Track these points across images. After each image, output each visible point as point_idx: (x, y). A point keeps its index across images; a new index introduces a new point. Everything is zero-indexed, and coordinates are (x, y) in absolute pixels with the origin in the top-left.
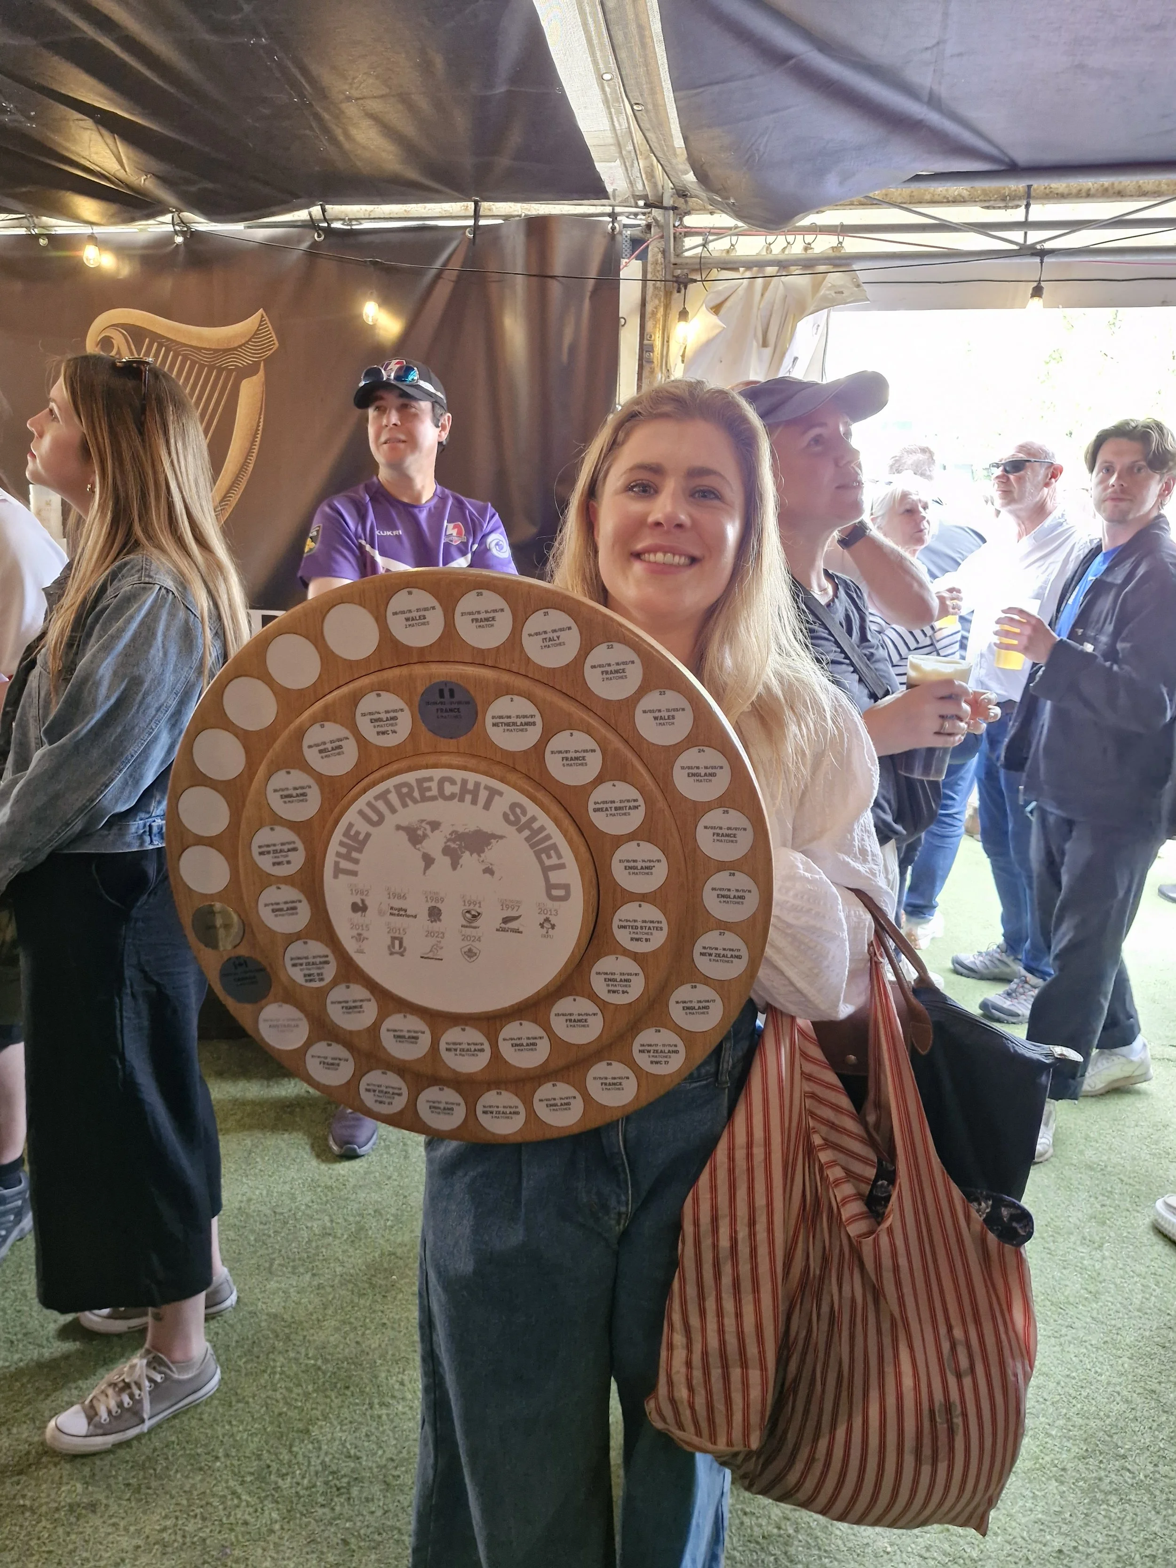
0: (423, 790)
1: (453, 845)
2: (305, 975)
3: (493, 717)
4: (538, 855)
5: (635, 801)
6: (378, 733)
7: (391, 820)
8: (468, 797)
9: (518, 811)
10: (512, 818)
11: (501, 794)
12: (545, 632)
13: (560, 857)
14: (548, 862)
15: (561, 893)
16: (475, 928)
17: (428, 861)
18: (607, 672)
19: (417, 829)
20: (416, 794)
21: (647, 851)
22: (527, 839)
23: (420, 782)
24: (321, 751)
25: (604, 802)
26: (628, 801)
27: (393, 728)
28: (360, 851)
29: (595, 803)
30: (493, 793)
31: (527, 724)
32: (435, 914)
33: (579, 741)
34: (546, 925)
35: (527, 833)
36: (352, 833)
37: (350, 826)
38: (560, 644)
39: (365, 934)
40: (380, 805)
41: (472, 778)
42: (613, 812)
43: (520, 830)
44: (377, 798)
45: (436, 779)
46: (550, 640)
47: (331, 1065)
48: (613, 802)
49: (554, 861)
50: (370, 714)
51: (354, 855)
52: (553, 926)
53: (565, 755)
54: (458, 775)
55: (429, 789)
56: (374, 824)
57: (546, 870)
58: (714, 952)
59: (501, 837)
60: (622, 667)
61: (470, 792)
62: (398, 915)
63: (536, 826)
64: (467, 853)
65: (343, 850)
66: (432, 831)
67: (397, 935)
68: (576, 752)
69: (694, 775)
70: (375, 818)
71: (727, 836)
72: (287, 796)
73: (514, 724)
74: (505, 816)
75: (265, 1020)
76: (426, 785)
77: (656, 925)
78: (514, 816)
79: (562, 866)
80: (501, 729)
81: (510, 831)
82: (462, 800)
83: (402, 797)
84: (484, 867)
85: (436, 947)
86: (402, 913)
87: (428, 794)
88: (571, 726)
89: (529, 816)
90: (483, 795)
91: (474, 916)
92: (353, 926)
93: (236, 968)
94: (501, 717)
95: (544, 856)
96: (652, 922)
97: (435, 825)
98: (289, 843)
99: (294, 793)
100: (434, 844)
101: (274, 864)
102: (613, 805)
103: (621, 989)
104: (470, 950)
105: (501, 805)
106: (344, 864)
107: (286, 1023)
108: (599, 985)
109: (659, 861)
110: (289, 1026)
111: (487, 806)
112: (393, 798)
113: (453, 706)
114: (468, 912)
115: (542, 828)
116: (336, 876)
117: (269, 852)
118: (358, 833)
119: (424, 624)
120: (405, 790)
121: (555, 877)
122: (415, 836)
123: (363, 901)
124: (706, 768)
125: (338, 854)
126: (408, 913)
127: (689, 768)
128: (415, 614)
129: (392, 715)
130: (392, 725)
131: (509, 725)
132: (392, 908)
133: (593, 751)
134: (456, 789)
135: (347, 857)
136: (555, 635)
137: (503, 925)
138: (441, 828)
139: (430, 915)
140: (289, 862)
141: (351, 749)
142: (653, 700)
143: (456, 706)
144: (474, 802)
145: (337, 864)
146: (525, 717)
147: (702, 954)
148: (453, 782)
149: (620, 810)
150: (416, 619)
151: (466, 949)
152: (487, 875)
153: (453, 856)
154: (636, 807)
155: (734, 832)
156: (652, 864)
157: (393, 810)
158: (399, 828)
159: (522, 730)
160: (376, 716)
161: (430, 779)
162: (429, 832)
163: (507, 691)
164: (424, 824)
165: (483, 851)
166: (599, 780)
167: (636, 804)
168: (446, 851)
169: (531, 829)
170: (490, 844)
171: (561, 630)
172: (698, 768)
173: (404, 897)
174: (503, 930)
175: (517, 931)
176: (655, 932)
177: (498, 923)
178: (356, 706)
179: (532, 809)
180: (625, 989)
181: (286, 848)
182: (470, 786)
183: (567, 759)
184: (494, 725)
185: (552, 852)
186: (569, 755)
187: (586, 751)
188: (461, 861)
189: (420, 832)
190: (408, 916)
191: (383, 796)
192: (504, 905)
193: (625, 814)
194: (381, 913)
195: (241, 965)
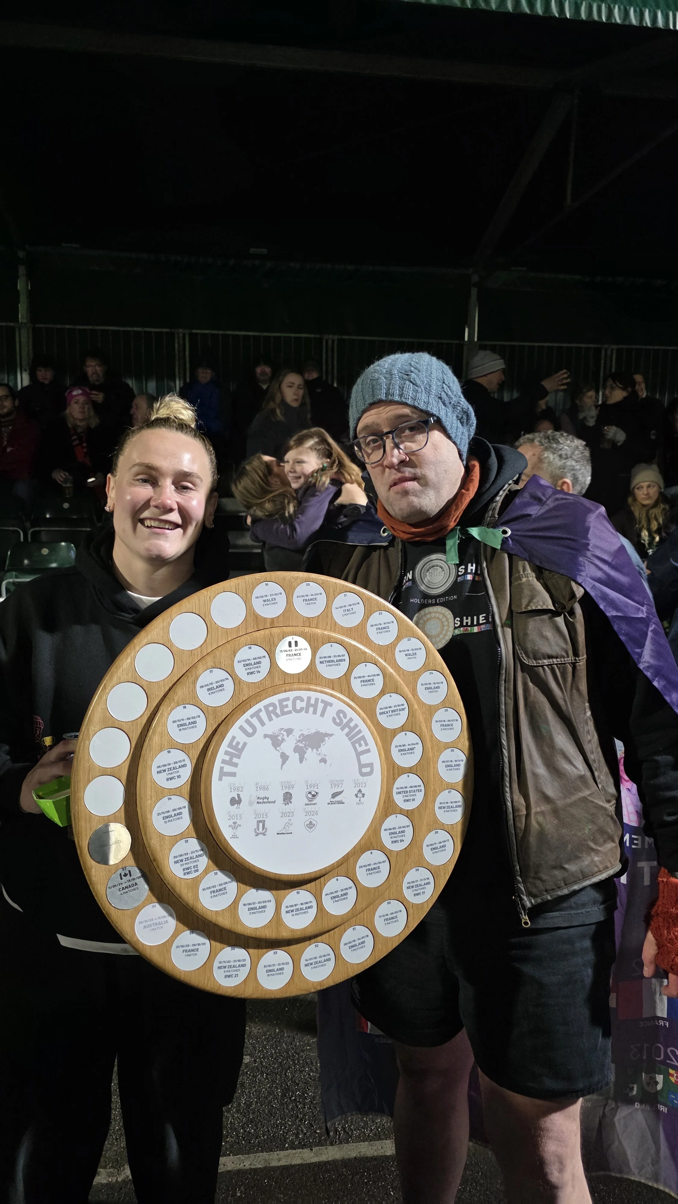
0: (282, 707)
1: (301, 745)
2: (184, 870)
3: (320, 658)
4: (353, 744)
5: (403, 705)
6: (248, 674)
7: (261, 731)
8: (311, 709)
9: (341, 715)
10: (338, 721)
11: (331, 705)
12: (345, 606)
13: (366, 744)
14: (360, 749)
15: (368, 770)
16: (314, 804)
17: (284, 758)
18: (379, 629)
19: (278, 735)
20: (278, 711)
21: (411, 738)
22: (347, 735)
23: (281, 701)
24: (209, 690)
25: (386, 708)
26: (399, 706)
27: (257, 669)
28: (239, 757)
29: (381, 709)
30: (327, 704)
31: (340, 661)
32: (288, 798)
33: (372, 669)
34: (360, 795)
35: (347, 730)
36: (234, 744)
37: (234, 738)
38: (353, 613)
39: (239, 822)
40: (255, 721)
41: (313, 695)
42: (391, 713)
43: (342, 729)
44: (252, 716)
45: (291, 699)
46: (348, 610)
47: (190, 951)
48: (391, 707)
49: (364, 748)
50: (244, 661)
51: (235, 760)
52: (363, 795)
53: (362, 679)
54: (304, 694)
55: (287, 706)
56: (249, 735)
57: (358, 754)
58: (446, 805)
59: (331, 735)
60: (387, 625)
61: (312, 705)
62: (263, 803)
63: (352, 725)
64: (310, 749)
65: (227, 758)
66: (288, 736)
67: (261, 819)
68: (369, 676)
69: (428, 688)
70: (250, 730)
71: (447, 726)
72: (181, 725)
73: (333, 661)
74: (334, 719)
75: (141, 923)
76: (284, 703)
77: (418, 788)
78: (339, 721)
79: (368, 751)
80: (325, 665)
81: (336, 730)
82: (307, 712)
83: (269, 714)
84: (320, 758)
85: (289, 824)
86: (265, 800)
87: (286, 710)
88: (367, 660)
89: (348, 718)
90: (321, 706)
91: (314, 796)
92: (231, 817)
93: (121, 879)
94: (325, 657)
95: (357, 745)
96: (416, 786)
97: (289, 731)
98: (180, 761)
99: (187, 722)
100: (288, 746)
101: (167, 780)
102: (390, 709)
103: (399, 839)
104: (311, 823)
105: (331, 712)
106: (228, 768)
107: (157, 921)
108: (386, 838)
109: (417, 744)
110: (160, 923)
111: (322, 715)
112: (263, 715)
113: (296, 652)
114: (310, 793)
115: (356, 726)
116: (220, 779)
117: (164, 771)
118: (238, 743)
119: (274, 603)
120: (271, 708)
121: (365, 759)
122: (276, 741)
123: (238, 795)
124: (434, 683)
125: (224, 762)
126: (269, 800)
127: (425, 684)
128: (269, 598)
129: (258, 660)
130: (257, 667)
131: (330, 662)
132: (258, 798)
133: (378, 675)
134: (304, 704)
135: (230, 763)
136: (351, 607)
137: (332, 800)
138: (294, 733)
139: (284, 801)
140: (179, 777)
141: (229, 686)
142: (404, 644)
143: (298, 652)
144: (315, 712)
145: (222, 768)
146: (339, 656)
147: (440, 808)
148: (302, 700)
149: (394, 711)
150: (268, 601)
151: (308, 823)
152: (322, 763)
153: (301, 752)
154: (403, 709)
155: (451, 723)
156: (414, 746)
157: (263, 724)
158: (266, 736)
159: (337, 665)
160: (248, 662)
161: (287, 699)
162: (285, 737)
163: (329, 640)
164: (282, 732)
165: (320, 747)
166: (383, 693)
167: (403, 707)
168: (297, 749)
169: (349, 727)
170: (324, 740)
171: (354, 604)
172: (430, 684)
173: (267, 789)
174: (332, 803)
175: (341, 802)
176: (417, 793)
177: (329, 798)
178: (235, 656)
179: (350, 713)
180: (402, 838)
181: (177, 765)
182: (313, 702)
183: (364, 681)
184: (321, 662)
185: (362, 742)
186: (364, 679)
187: (374, 675)
188: (306, 756)
189: (280, 738)
190: (270, 802)
191: (256, 714)
192: (333, 784)
193: (397, 714)
194: (251, 803)
195: (125, 875)
